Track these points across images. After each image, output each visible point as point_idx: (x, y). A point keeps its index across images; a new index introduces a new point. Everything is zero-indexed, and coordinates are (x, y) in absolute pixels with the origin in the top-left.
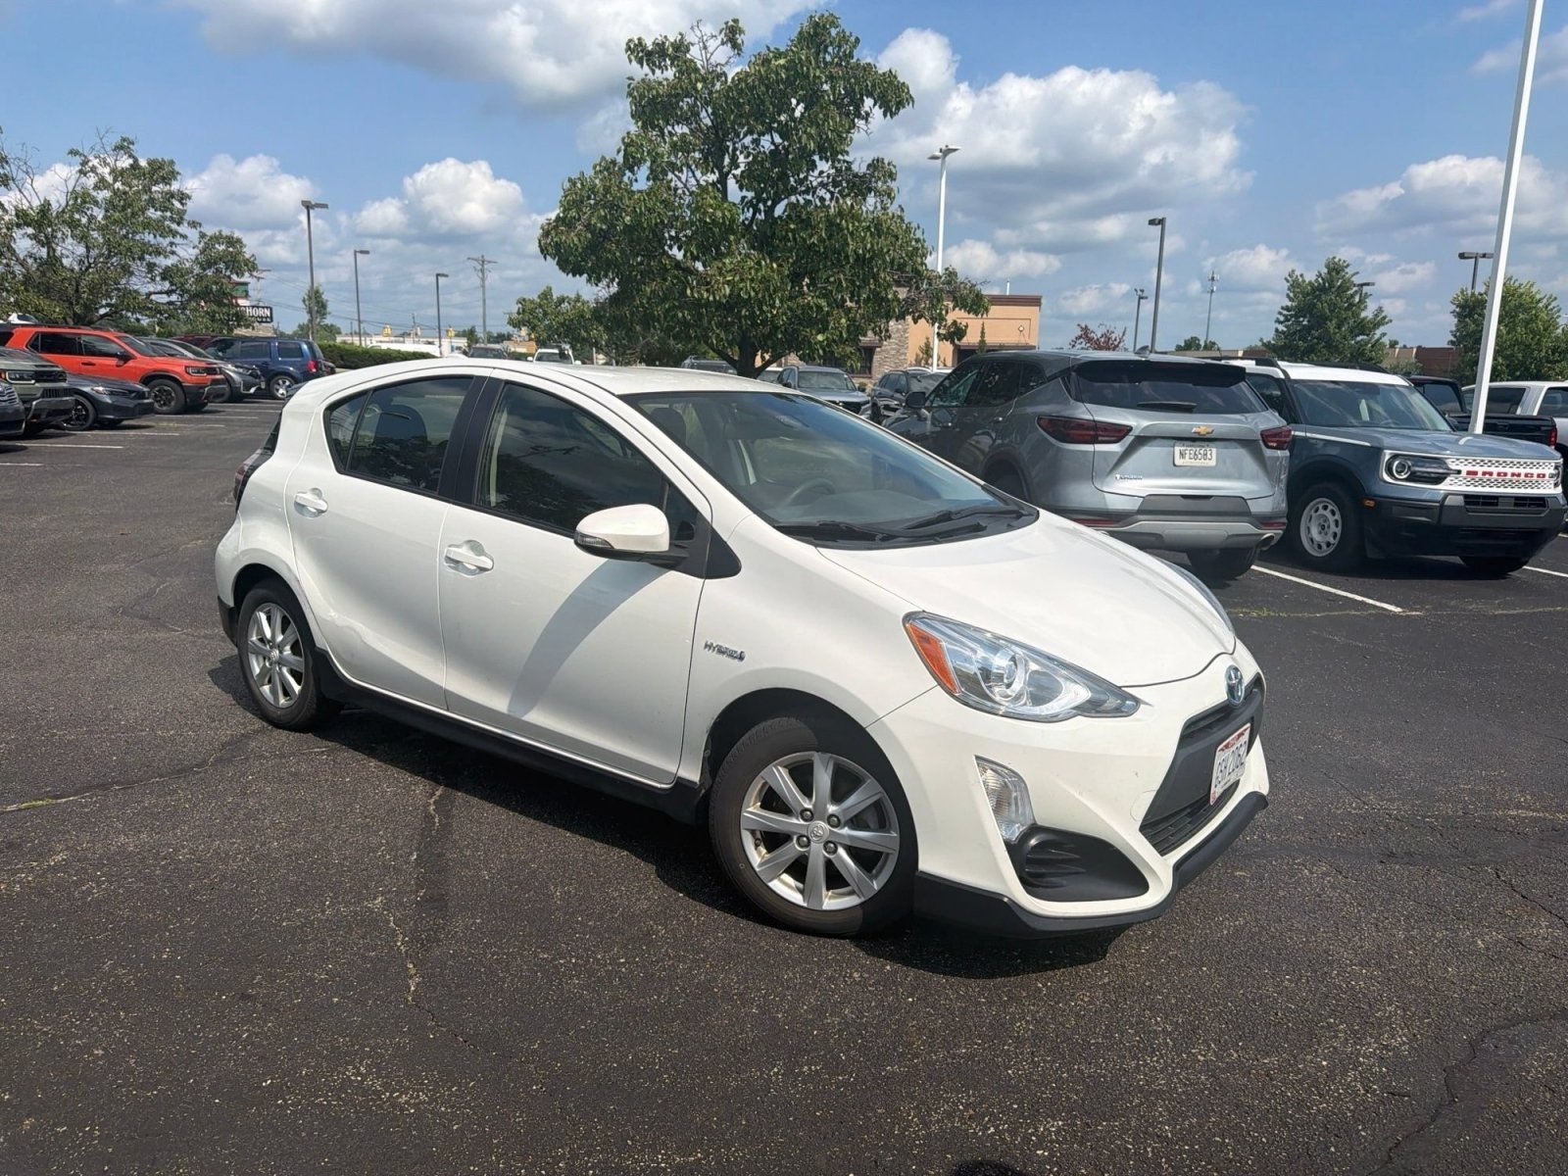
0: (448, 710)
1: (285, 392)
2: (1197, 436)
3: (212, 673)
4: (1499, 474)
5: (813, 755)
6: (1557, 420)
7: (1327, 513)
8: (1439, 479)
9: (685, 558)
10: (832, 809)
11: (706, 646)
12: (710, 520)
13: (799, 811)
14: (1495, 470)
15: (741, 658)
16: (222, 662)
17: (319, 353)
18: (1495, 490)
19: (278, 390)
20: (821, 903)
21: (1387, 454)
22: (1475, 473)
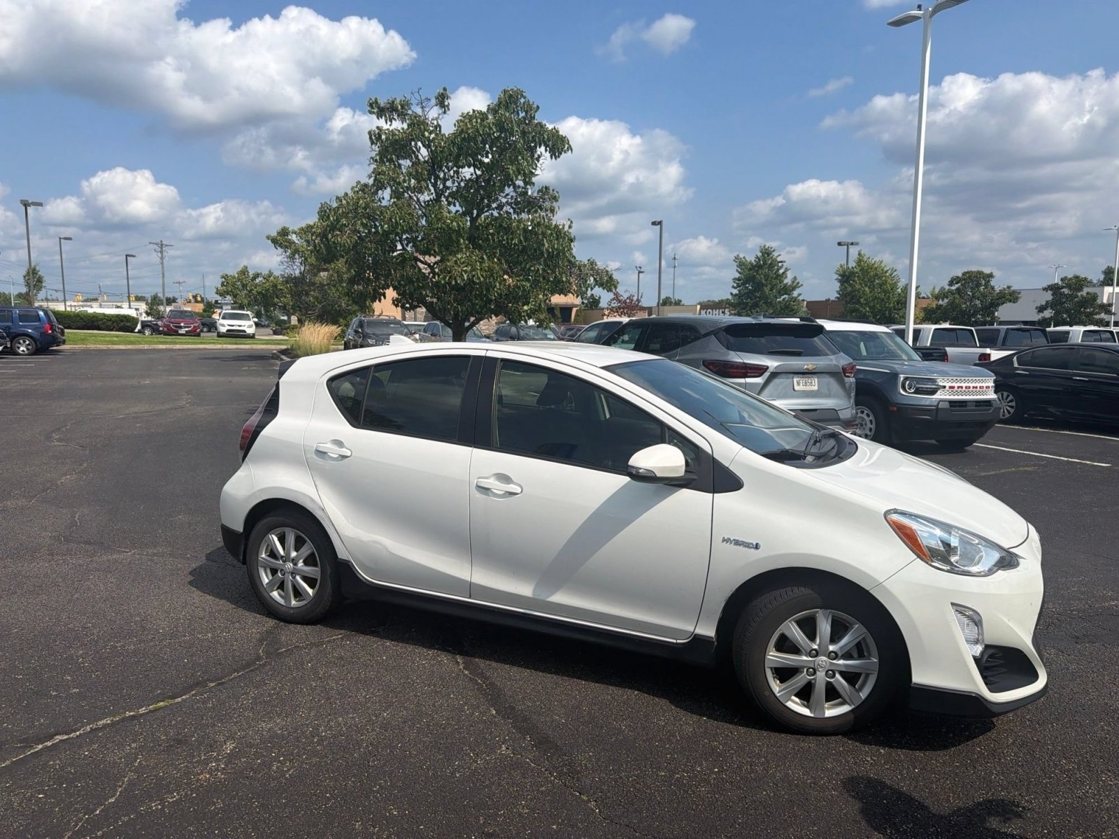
0: (470, 598)
1: (25, 349)
2: (807, 371)
3: (191, 583)
4: (966, 387)
5: (817, 612)
6: (947, 349)
7: (864, 416)
8: (933, 392)
9: (695, 479)
10: (831, 648)
11: (723, 541)
12: (711, 453)
13: (807, 651)
14: (964, 385)
15: (757, 547)
16: (191, 573)
17: (53, 318)
18: (964, 397)
19: (19, 348)
20: (824, 713)
21: (902, 377)
22: (953, 387)
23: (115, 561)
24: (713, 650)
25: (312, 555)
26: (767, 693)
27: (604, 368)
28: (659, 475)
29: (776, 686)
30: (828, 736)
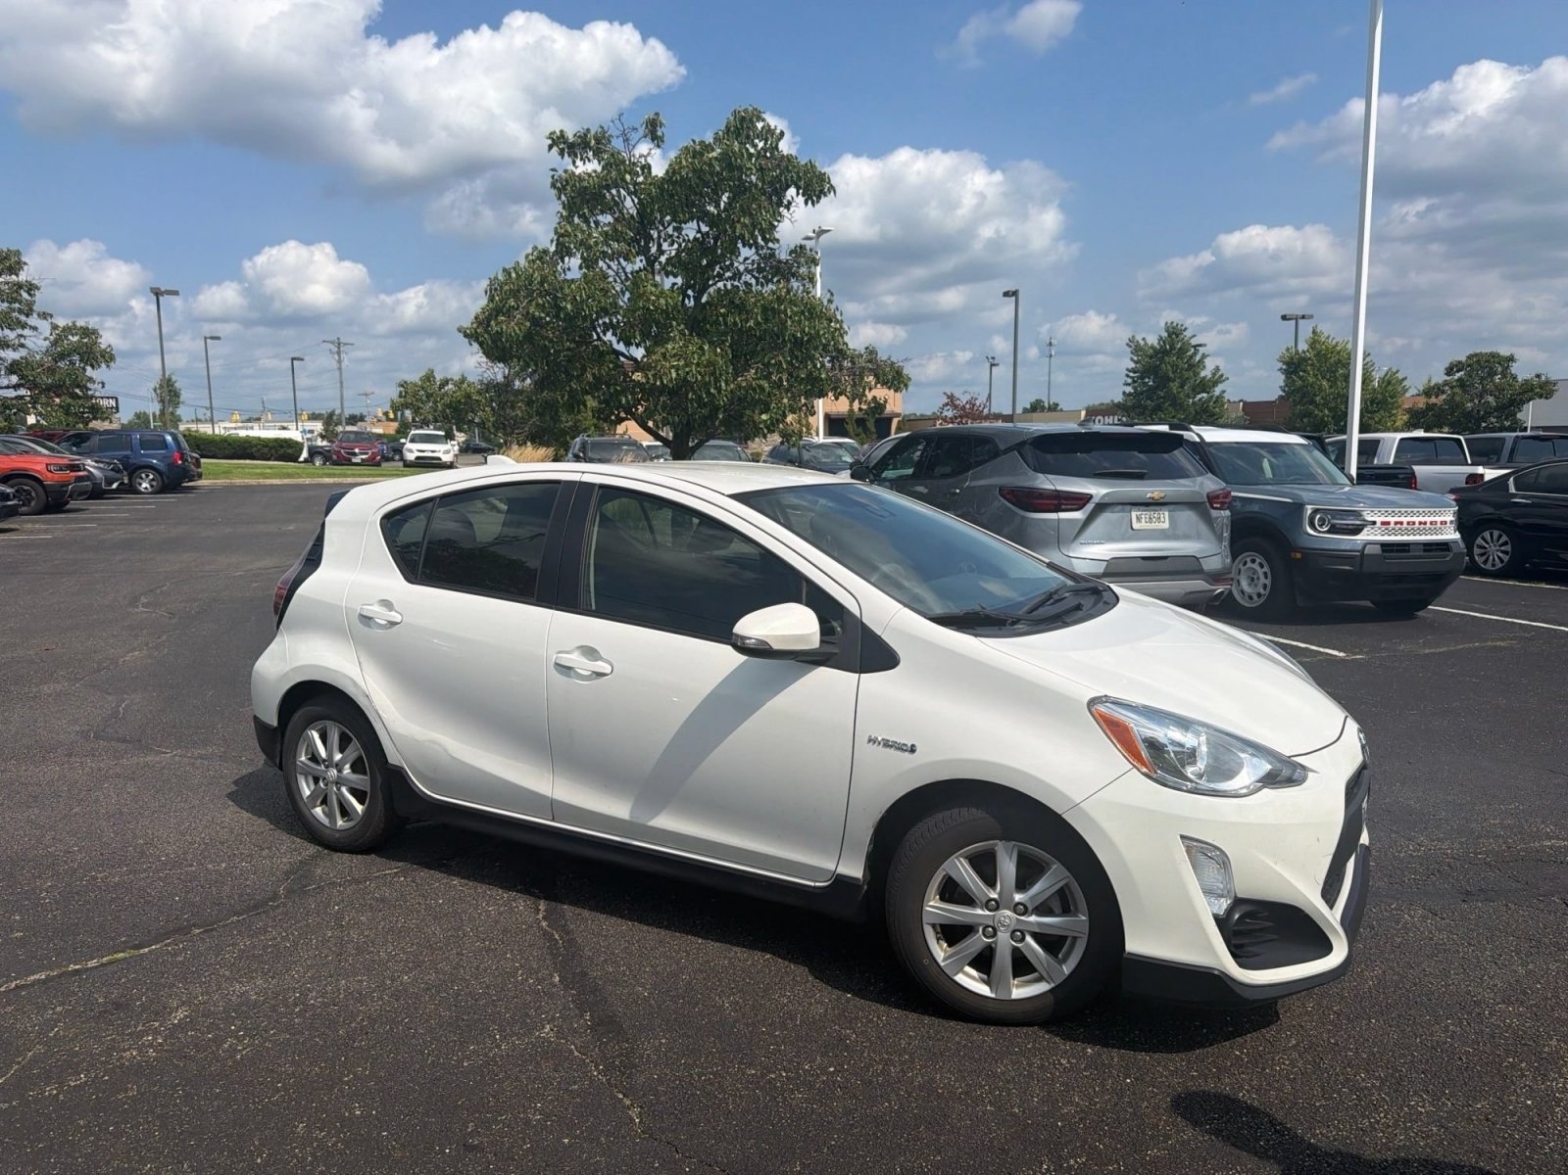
0: (553, 820)
1: (148, 486)
2: (1151, 501)
3: (230, 796)
4: (1408, 523)
5: (997, 845)
6: (1415, 468)
7: (1256, 566)
8: (1357, 530)
9: (836, 654)
10: (1018, 897)
11: (870, 741)
12: (859, 616)
13: (984, 901)
14: (1405, 519)
15: (913, 750)
16: (236, 783)
17: (185, 445)
18: (1405, 538)
19: (140, 484)
20: (1010, 993)
21: (1309, 509)
22: (1388, 523)
23: (147, 765)
24: (860, 898)
25: (360, 758)
26: (926, 962)
27: (735, 497)
28: (776, 646)
29: (940, 951)
30: (1017, 1026)
